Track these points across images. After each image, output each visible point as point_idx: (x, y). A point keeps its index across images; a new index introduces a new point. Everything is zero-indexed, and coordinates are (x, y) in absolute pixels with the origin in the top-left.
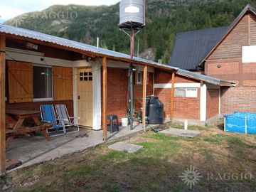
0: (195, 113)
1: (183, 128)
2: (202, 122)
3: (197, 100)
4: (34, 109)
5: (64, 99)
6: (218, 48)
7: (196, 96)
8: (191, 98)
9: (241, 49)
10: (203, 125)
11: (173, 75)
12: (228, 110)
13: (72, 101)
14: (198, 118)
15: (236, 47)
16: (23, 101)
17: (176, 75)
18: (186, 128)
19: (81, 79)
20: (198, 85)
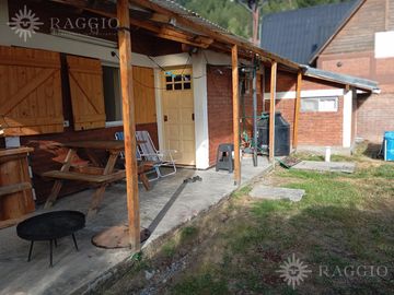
0: (334, 136)
1: (323, 159)
2: (346, 149)
3: (337, 117)
4: (108, 140)
5: (145, 122)
6: (339, 36)
7: (336, 110)
8: (327, 113)
9: (374, 37)
10: (347, 154)
11: (300, 77)
12: (367, 130)
13: (155, 125)
14: (339, 142)
15: (365, 34)
16: (93, 127)
17: (305, 78)
18: (328, 159)
19: (169, 87)
20: (340, 92)
